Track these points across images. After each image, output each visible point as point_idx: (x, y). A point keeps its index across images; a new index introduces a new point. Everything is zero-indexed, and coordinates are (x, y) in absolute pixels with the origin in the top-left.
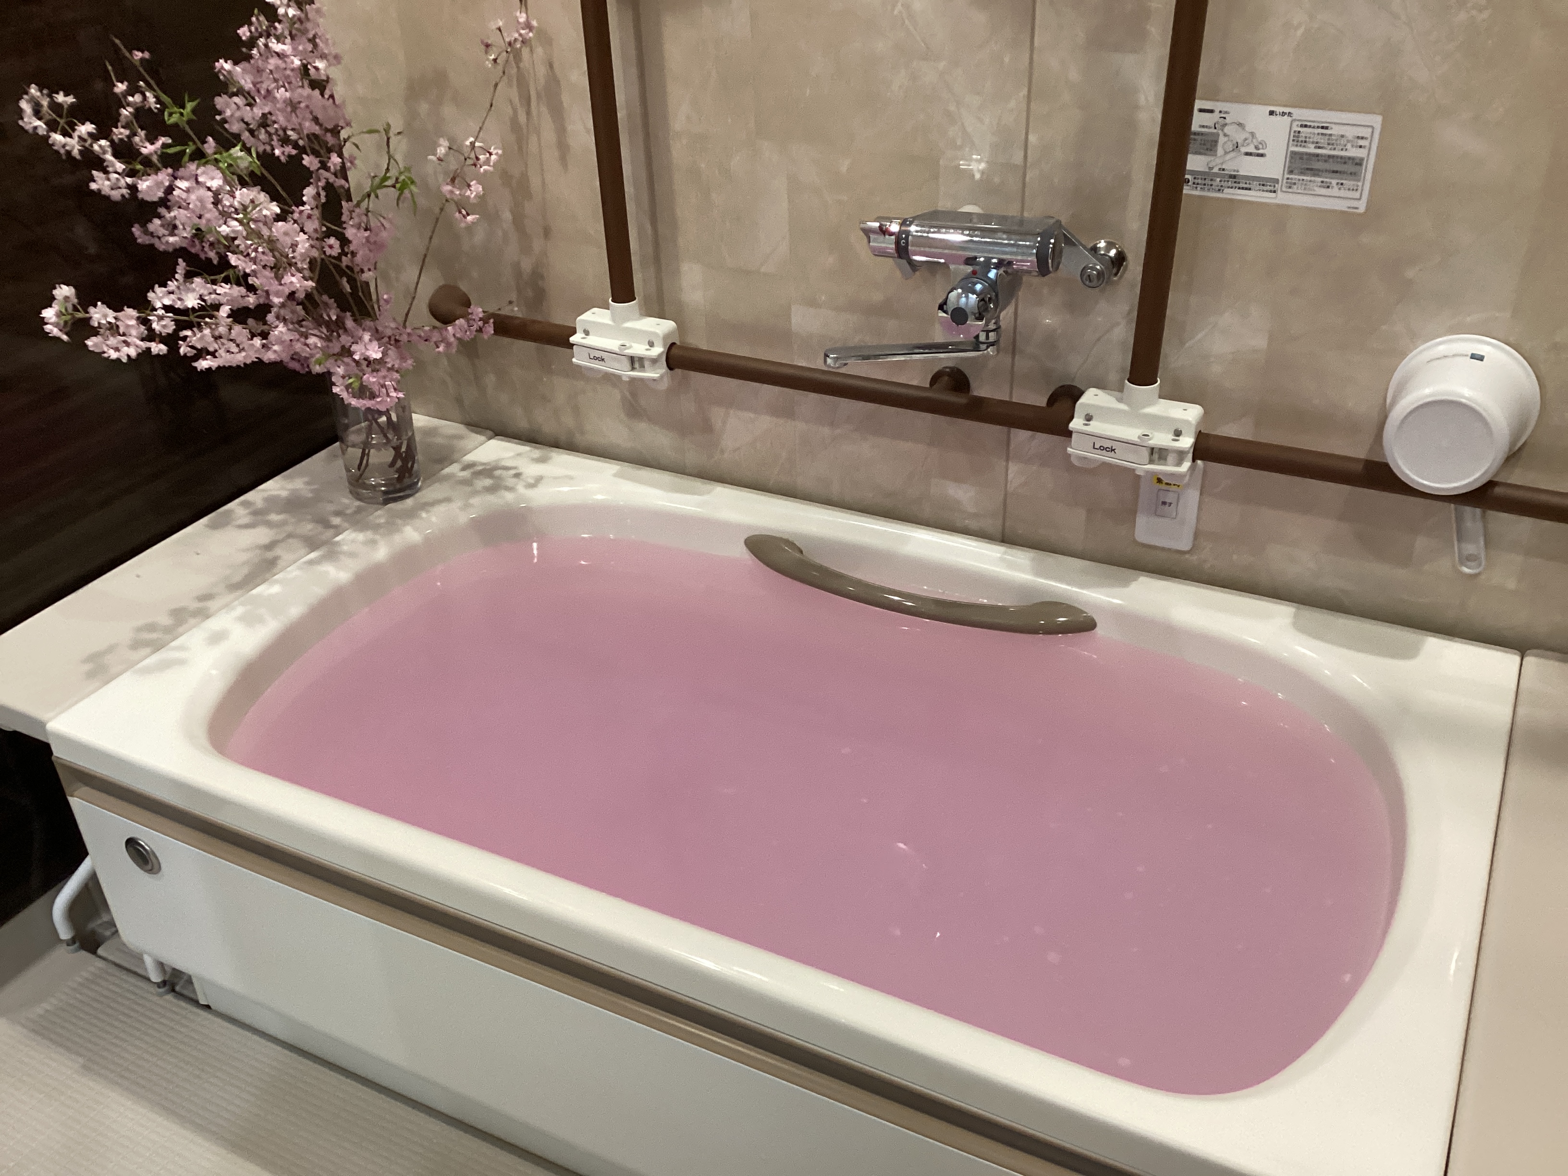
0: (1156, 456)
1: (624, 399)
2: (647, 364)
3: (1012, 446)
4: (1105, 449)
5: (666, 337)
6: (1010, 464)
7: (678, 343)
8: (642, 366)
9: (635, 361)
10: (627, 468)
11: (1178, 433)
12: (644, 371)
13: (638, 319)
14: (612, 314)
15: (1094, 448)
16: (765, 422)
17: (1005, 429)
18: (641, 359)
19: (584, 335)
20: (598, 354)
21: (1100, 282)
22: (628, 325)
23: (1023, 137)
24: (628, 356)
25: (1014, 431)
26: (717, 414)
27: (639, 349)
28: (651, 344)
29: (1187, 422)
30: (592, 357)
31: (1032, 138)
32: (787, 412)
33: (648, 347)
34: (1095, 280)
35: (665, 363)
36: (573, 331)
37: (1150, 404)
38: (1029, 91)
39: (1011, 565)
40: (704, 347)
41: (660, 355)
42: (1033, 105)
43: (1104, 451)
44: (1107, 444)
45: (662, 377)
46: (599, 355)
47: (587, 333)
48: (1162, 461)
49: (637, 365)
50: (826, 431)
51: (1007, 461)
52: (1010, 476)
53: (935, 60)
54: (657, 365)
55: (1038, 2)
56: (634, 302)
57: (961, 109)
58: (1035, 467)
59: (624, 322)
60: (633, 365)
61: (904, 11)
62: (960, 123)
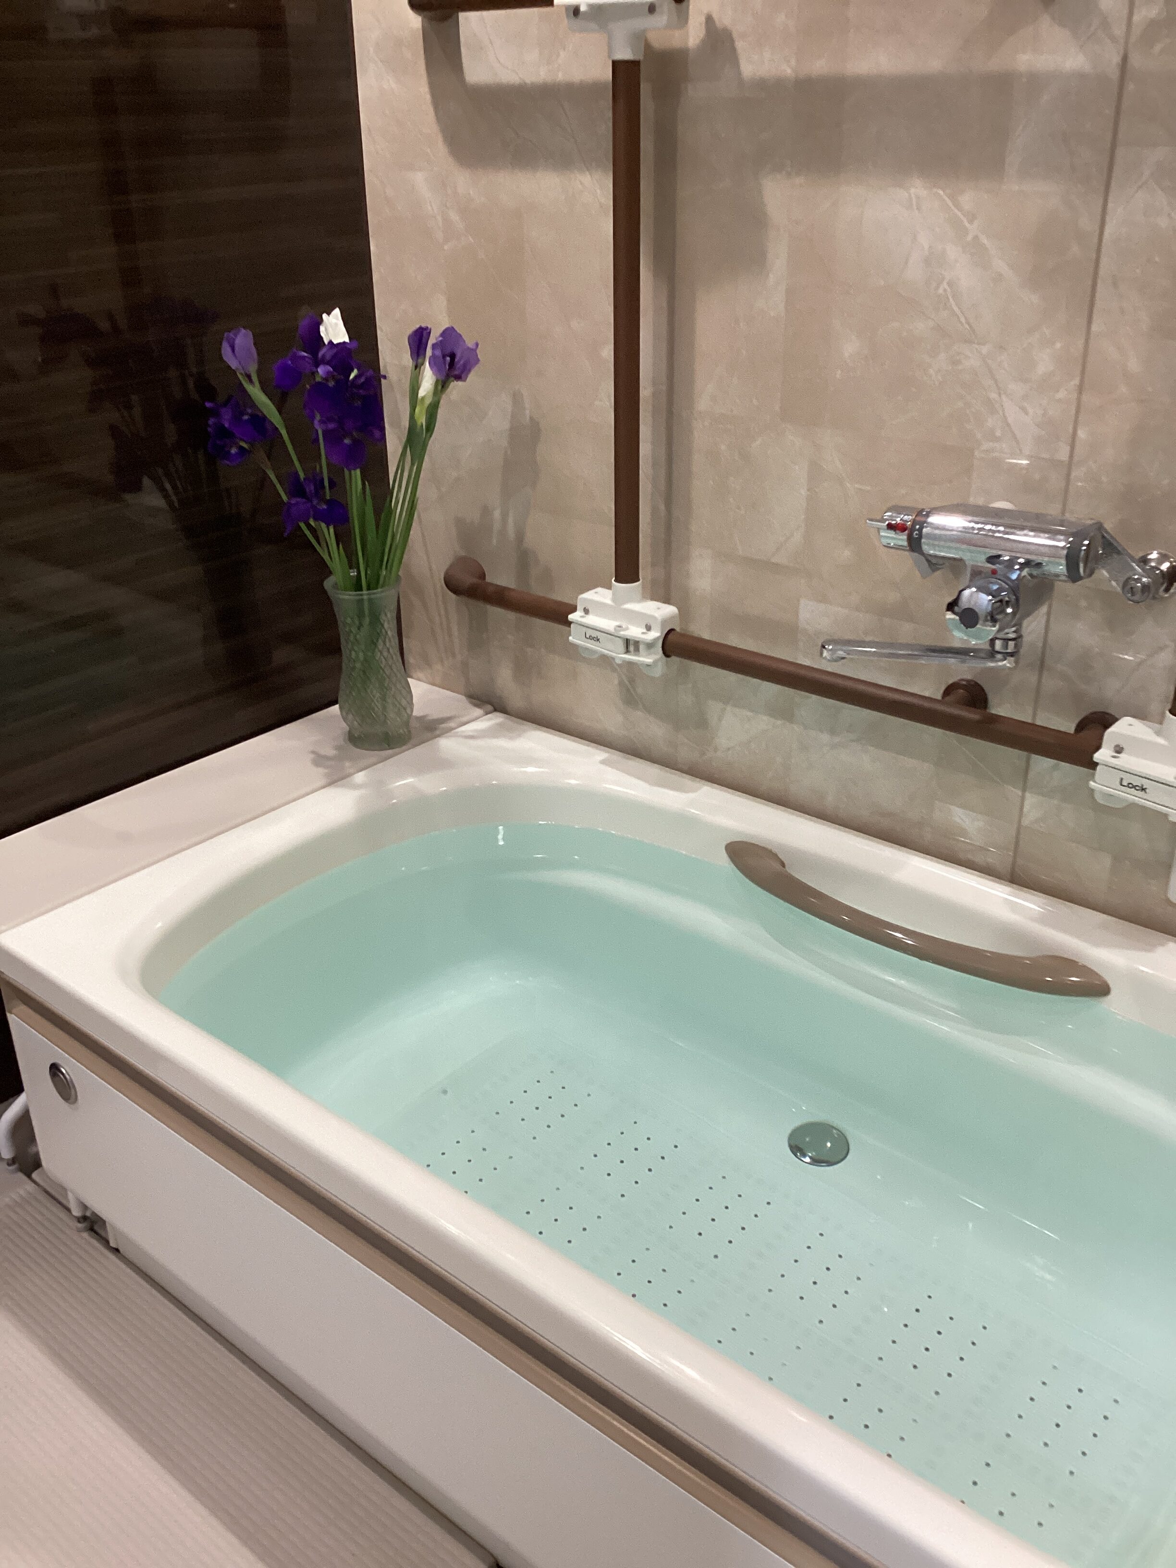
1: (621, 683)
2: (642, 647)
3: (1031, 775)
4: (1134, 787)
5: (664, 622)
6: (1028, 795)
7: (678, 629)
8: (637, 650)
9: (630, 645)
10: (616, 756)
12: (638, 655)
13: (639, 601)
14: (613, 594)
16: (763, 723)
17: (1024, 754)
18: (637, 643)
19: (583, 614)
20: (595, 634)
21: (1145, 597)
22: (628, 606)
23: (1071, 430)
24: (624, 639)
25: (1035, 757)
26: (714, 708)
27: (635, 632)
28: (649, 628)
30: (588, 636)
31: (1081, 434)
32: (786, 714)
33: (645, 631)
34: (1139, 594)
35: (660, 649)
36: (574, 609)
38: (1081, 381)
39: (1014, 907)
41: (657, 639)
42: (1084, 398)
43: (1133, 789)
44: (1137, 781)
45: (655, 662)
47: (586, 611)
49: (632, 648)
50: (825, 737)
51: (1024, 790)
52: (1026, 808)
53: (979, 344)
54: (652, 650)
55: (1099, 281)
56: (638, 583)
57: (1003, 397)
58: (1056, 802)
59: (624, 603)
60: (627, 648)
61: (949, 290)
62: (1001, 413)
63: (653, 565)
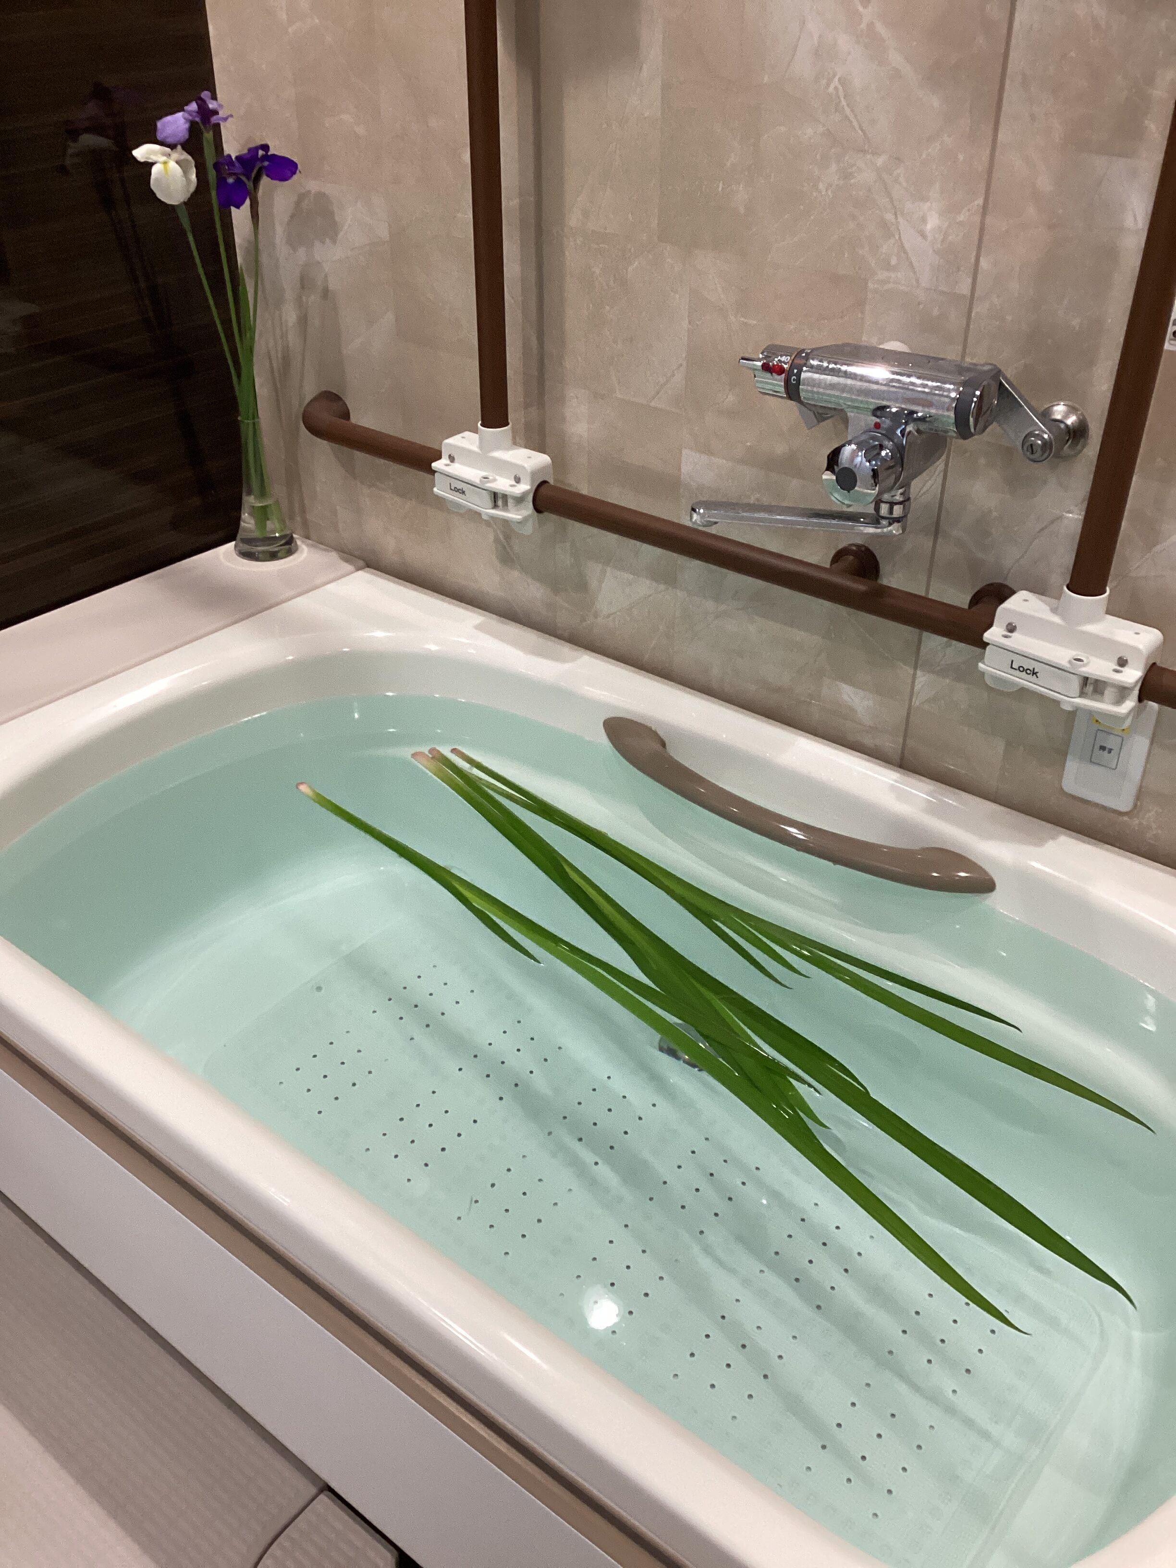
0: (1090, 689)
1: (497, 540)
2: (510, 502)
3: (923, 652)
4: (1025, 670)
5: (534, 474)
6: (919, 673)
7: (552, 482)
8: (505, 503)
9: (497, 498)
10: (493, 621)
11: (1122, 662)
12: (506, 511)
13: (508, 449)
14: (481, 440)
15: (1012, 667)
16: (645, 587)
17: (917, 630)
18: (505, 497)
19: (448, 462)
21: (1046, 454)
22: (497, 454)
23: (973, 260)
24: (491, 492)
25: (926, 634)
26: (593, 570)
27: (503, 484)
28: (518, 480)
29: (1136, 650)
30: (453, 488)
31: (984, 264)
32: (669, 579)
33: (514, 483)
34: (1039, 452)
35: (531, 504)
36: (439, 457)
37: (1091, 620)
38: (986, 200)
39: (901, 796)
40: (585, 492)
41: (527, 493)
42: (989, 220)
43: (1024, 673)
44: (1029, 665)
45: (527, 519)
46: (460, 487)
47: (452, 459)
48: (1098, 697)
49: (500, 503)
50: (710, 605)
51: (915, 668)
52: (917, 687)
53: (873, 154)
54: (523, 505)
55: (1008, 82)
56: (506, 428)
57: (900, 219)
58: (948, 681)
59: (493, 450)
60: (495, 502)
61: (840, 88)
62: (897, 237)
63: (527, 406)
